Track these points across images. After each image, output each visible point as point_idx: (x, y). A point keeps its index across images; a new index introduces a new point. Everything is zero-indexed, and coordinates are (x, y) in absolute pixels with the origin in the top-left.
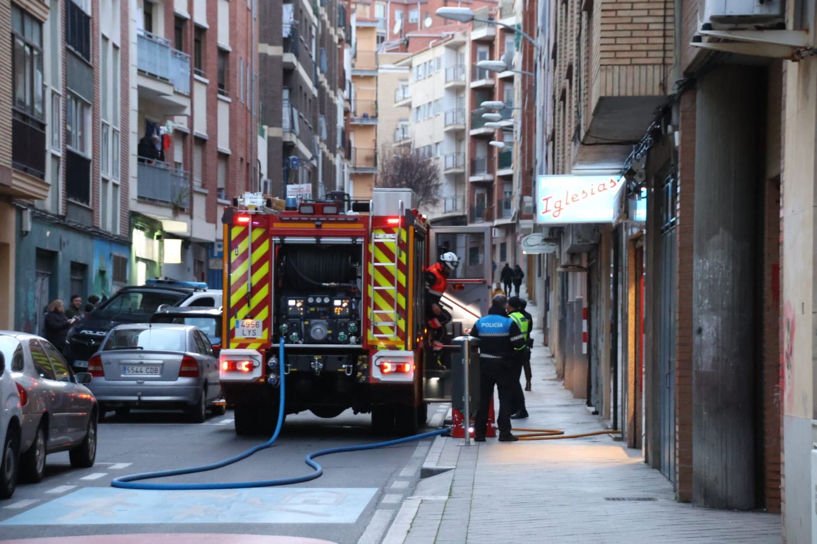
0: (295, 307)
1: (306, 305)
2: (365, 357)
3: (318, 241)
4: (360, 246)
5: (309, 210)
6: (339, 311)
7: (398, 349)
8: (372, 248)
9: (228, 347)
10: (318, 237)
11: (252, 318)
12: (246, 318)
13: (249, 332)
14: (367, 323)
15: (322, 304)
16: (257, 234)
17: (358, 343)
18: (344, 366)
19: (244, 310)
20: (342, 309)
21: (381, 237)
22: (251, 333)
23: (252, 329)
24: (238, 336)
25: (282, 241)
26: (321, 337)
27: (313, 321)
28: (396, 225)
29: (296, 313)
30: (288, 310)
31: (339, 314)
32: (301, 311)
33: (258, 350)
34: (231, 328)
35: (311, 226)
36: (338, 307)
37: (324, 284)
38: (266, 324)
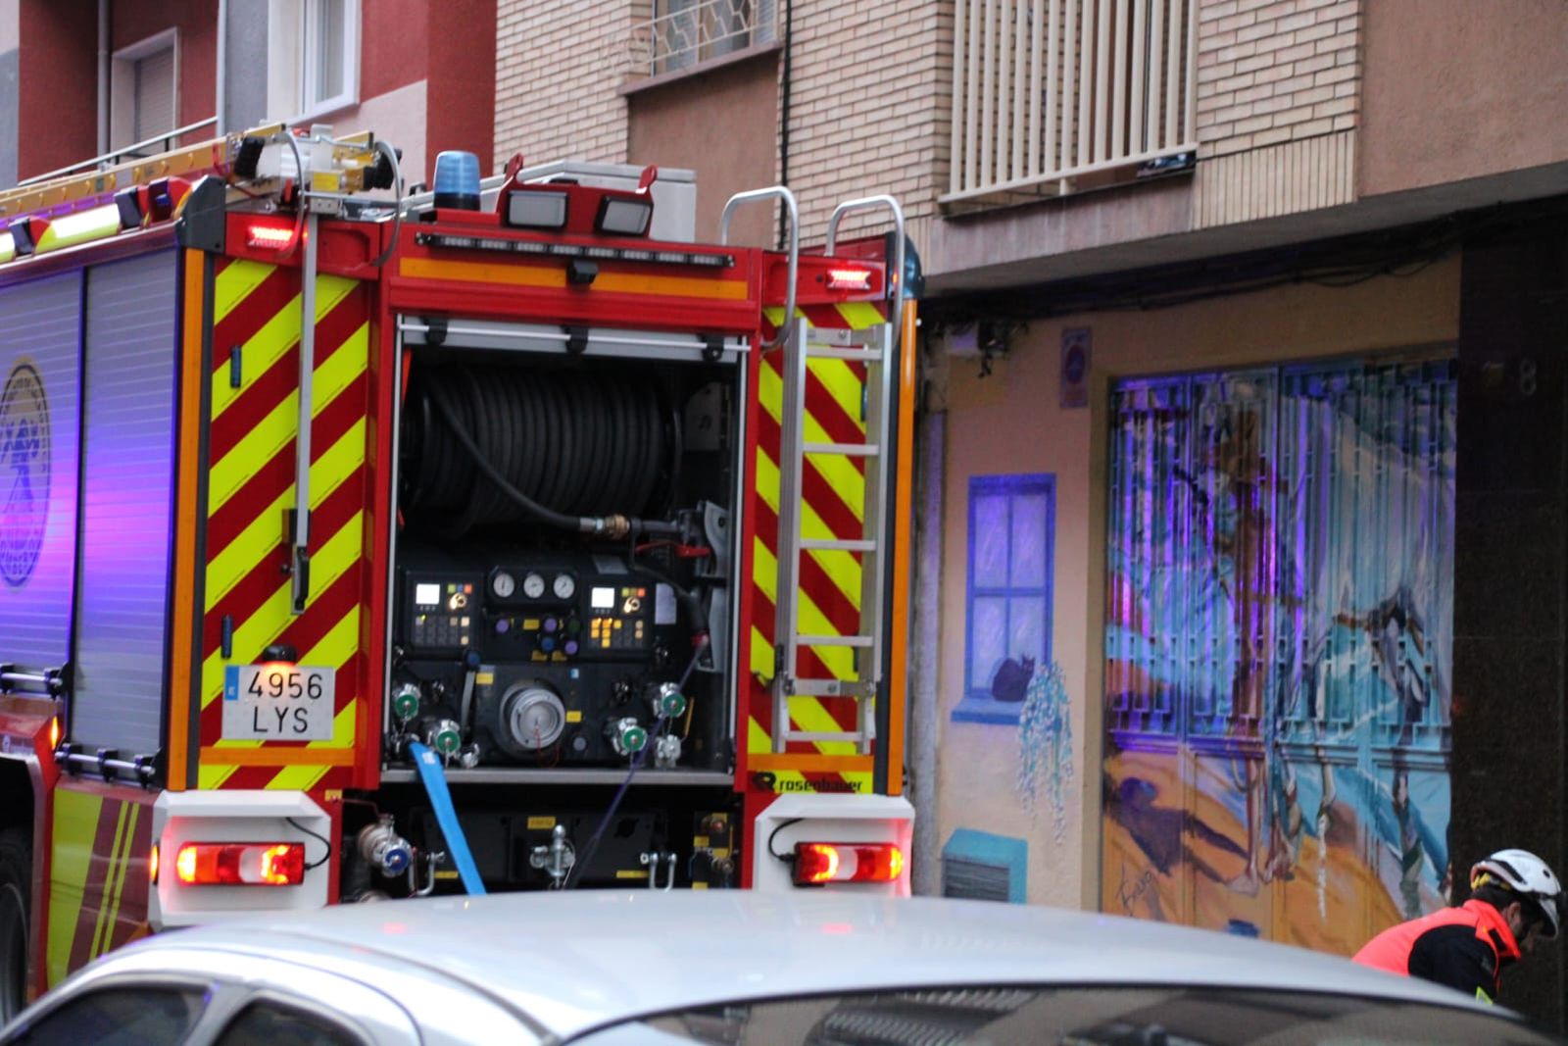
0: (442, 609)
1: (485, 605)
2: (719, 819)
3: (576, 345)
4: (735, 368)
5: (551, 210)
6: (607, 634)
7: (847, 788)
9: (192, 784)
10: (576, 326)
11: (292, 657)
12: (265, 658)
13: (281, 717)
15: (549, 605)
16: (322, 296)
17: (690, 765)
18: (644, 859)
20: (618, 624)
22: (289, 718)
23: (294, 705)
24: (237, 733)
25: (436, 336)
26: (547, 737)
27: (516, 673)
29: (442, 641)
30: (412, 621)
31: (606, 643)
32: (460, 631)
33: (316, 793)
34: (206, 700)
35: (550, 281)
36: (604, 614)
38: (353, 681)
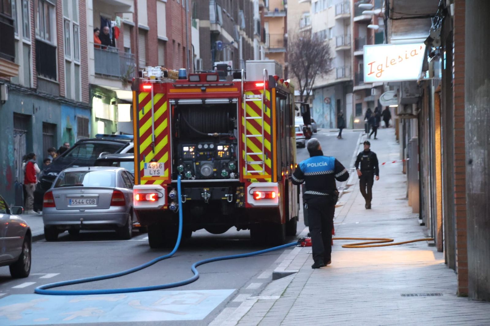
0: (188, 152)
1: (197, 150)
2: (242, 188)
3: (204, 102)
4: (236, 104)
5: (196, 78)
6: (221, 154)
7: (266, 181)
8: (244, 106)
9: (139, 183)
10: (204, 99)
11: (156, 161)
12: (152, 161)
13: (155, 172)
14: (243, 163)
15: (209, 150)
16: (158, 98)
17: (236, 178)
18: (226, 195)
19: (150, 156)
20: (223, 153)
21: (251, 97)
22: (156, 172)
23: (157, 169)
24: (147, 175)
25: (177, 103)
26: (208, 174)
27: (203, 162)
28: (262, 88)
29: (189, 157)
30: (183, 154)
31: (221, 156)
32: (193, 155)
33: (162, 185)
34: (141, 169)
35: (198, 91)
36: (221, 151)
37: (209, 134)
38: (167, 165)
